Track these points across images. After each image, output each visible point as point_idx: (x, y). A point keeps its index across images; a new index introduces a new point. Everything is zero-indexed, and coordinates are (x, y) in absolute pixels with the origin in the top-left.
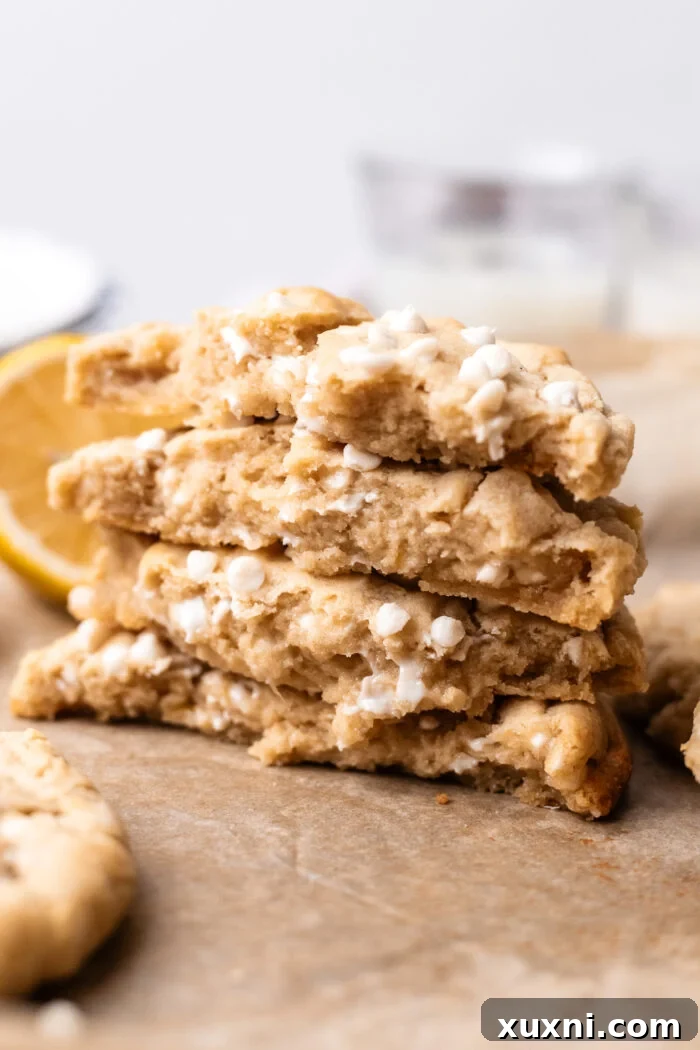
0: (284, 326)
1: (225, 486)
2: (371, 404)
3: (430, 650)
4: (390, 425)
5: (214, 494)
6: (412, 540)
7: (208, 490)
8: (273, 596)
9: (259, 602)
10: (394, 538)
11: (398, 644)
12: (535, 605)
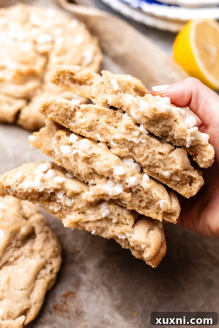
0: (131, 85)
1: (98, 123)
2: (158, 119)
3: (127, 184)
4: (160, 126)
5: (94, 123)
6: (150, 157)
7: (92, 122)
8: (90, 153)
9: (86, 153)
10: (146, 154)
11: (119, 178)
12: (173, 187)
